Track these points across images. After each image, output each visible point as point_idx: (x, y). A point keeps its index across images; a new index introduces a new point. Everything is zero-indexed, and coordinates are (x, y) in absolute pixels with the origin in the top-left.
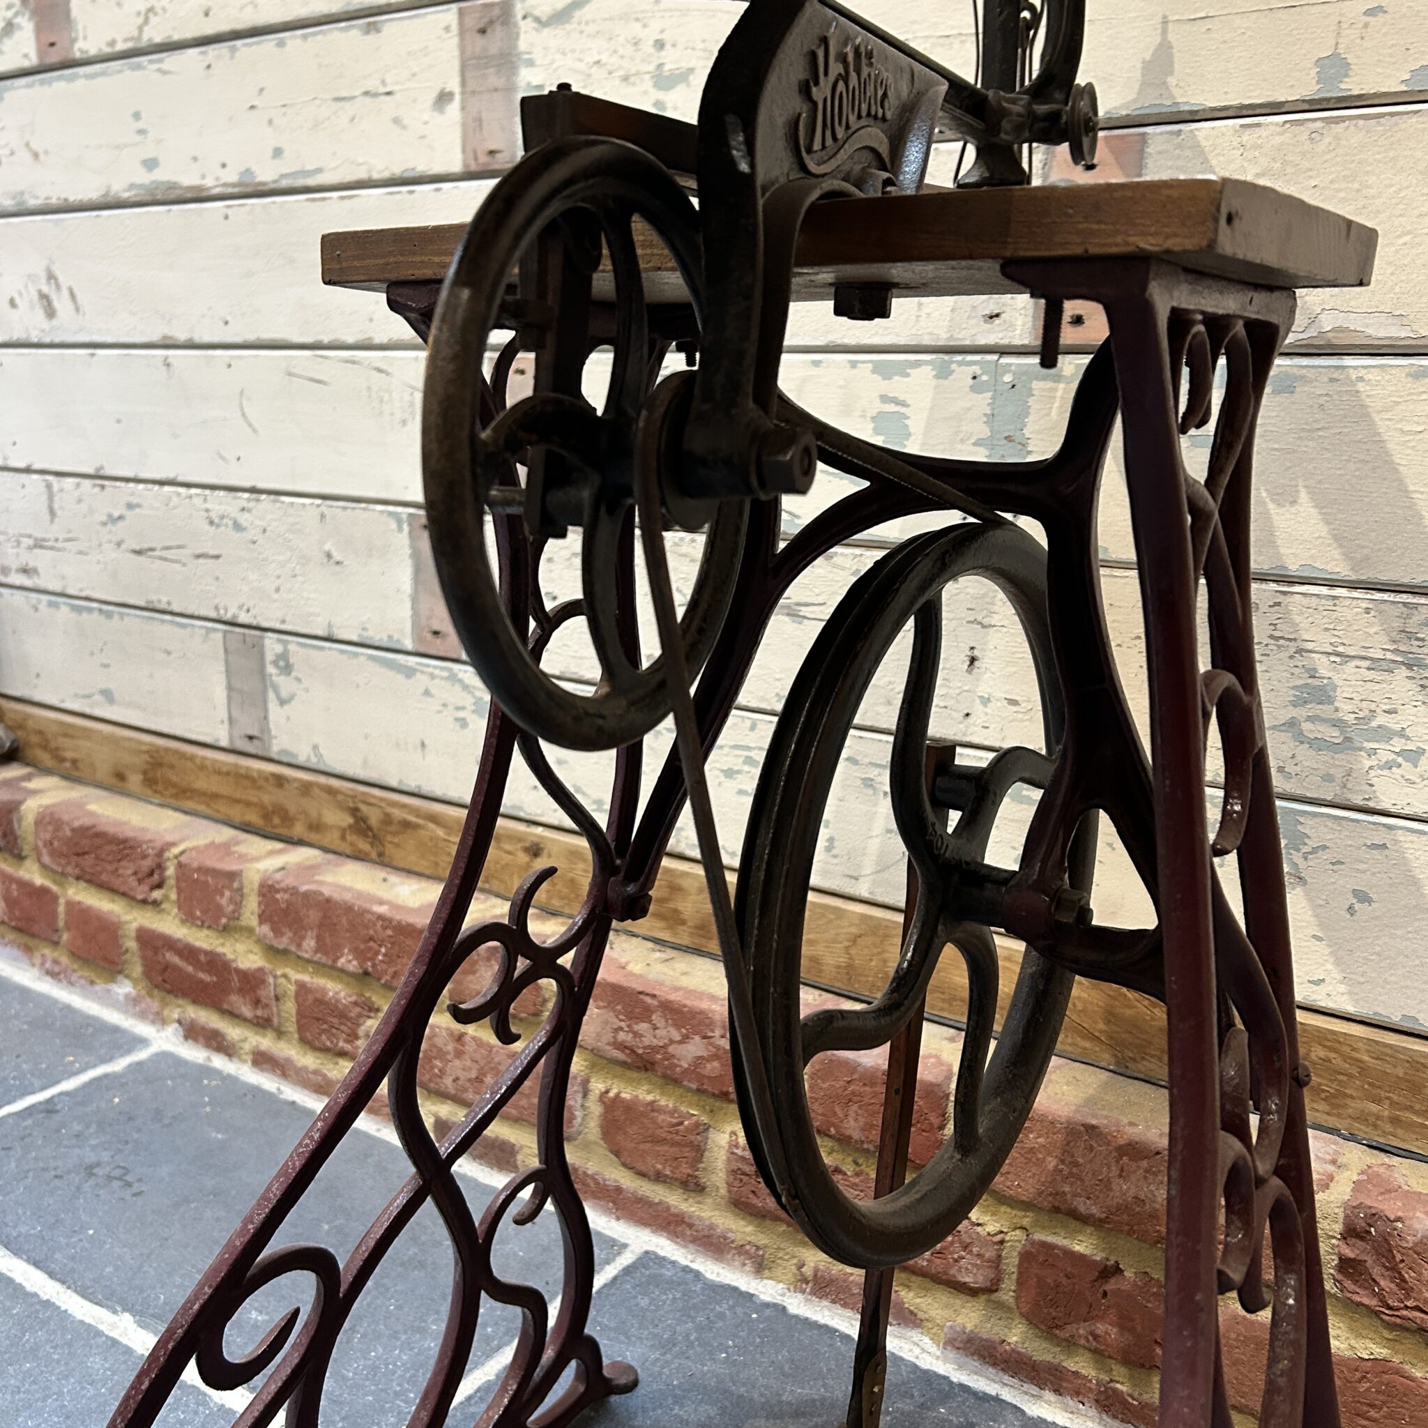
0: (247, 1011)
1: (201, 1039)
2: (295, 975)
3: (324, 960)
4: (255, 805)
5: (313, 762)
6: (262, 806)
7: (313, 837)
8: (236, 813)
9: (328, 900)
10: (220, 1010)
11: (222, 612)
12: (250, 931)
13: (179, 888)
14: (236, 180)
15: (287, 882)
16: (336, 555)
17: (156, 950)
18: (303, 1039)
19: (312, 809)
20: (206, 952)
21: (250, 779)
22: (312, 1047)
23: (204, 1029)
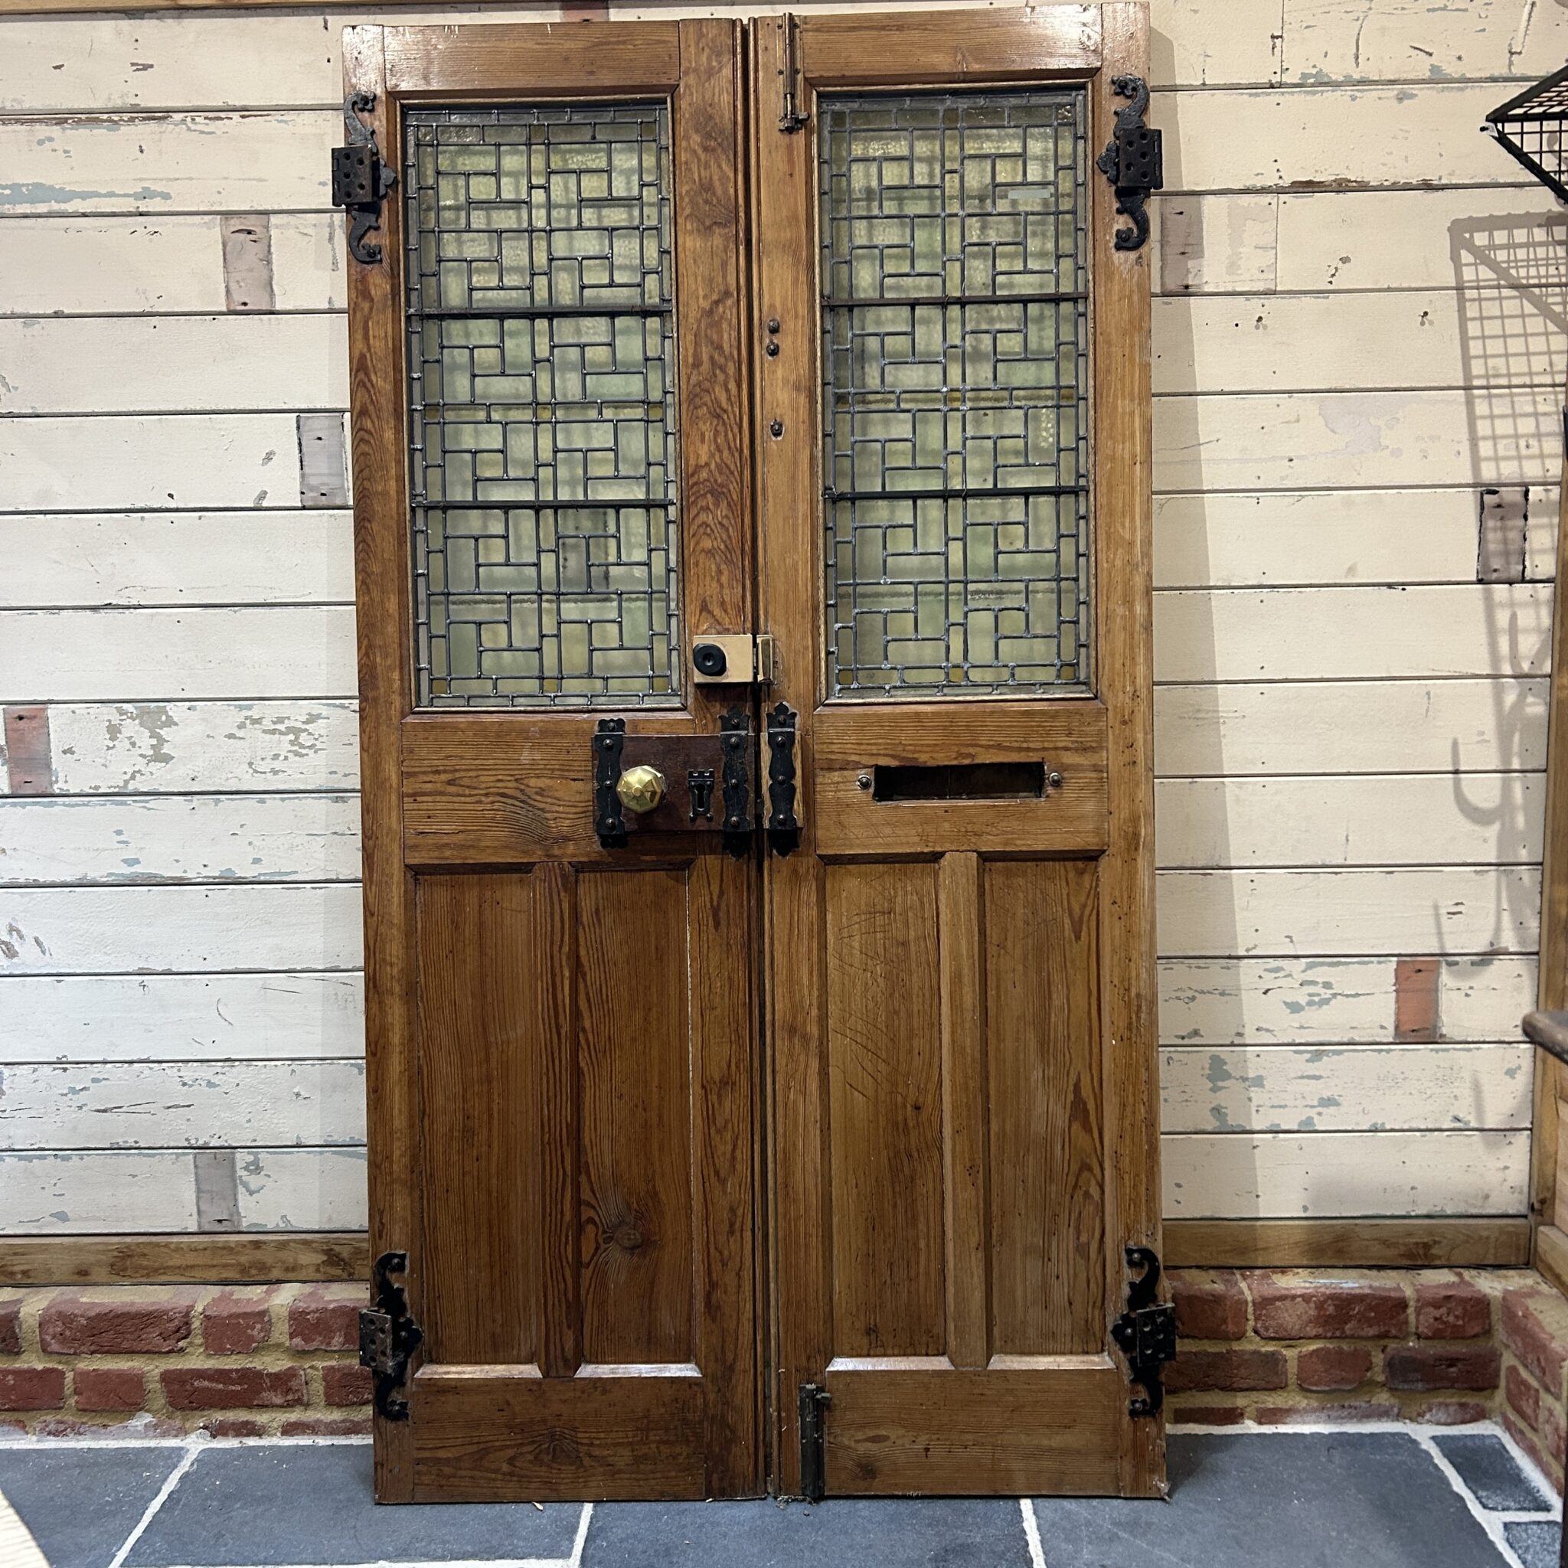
0: (278, 1400)
1: (231, 1432)
2: (320, 1364)
3: (352, 1347)
4: (232, 1265)
5: (282, 1226)
6: (239, 1264)
7: (290, 1276)
8: (213, 1275)
9: (354, 1309)
10: (250, 1406)
11: (193, 1142)
12: (278, 1346)
13: (206, 1334)
14: (217, 874)
15: (313, 1306)
16: (304, 1094)
17: (183, 1383)
18: (331, 1403)
19: (288, 1257)
20: (237, 1371)
21: (227, 1248)
22: (339, 1406)
23: (233, 1424)
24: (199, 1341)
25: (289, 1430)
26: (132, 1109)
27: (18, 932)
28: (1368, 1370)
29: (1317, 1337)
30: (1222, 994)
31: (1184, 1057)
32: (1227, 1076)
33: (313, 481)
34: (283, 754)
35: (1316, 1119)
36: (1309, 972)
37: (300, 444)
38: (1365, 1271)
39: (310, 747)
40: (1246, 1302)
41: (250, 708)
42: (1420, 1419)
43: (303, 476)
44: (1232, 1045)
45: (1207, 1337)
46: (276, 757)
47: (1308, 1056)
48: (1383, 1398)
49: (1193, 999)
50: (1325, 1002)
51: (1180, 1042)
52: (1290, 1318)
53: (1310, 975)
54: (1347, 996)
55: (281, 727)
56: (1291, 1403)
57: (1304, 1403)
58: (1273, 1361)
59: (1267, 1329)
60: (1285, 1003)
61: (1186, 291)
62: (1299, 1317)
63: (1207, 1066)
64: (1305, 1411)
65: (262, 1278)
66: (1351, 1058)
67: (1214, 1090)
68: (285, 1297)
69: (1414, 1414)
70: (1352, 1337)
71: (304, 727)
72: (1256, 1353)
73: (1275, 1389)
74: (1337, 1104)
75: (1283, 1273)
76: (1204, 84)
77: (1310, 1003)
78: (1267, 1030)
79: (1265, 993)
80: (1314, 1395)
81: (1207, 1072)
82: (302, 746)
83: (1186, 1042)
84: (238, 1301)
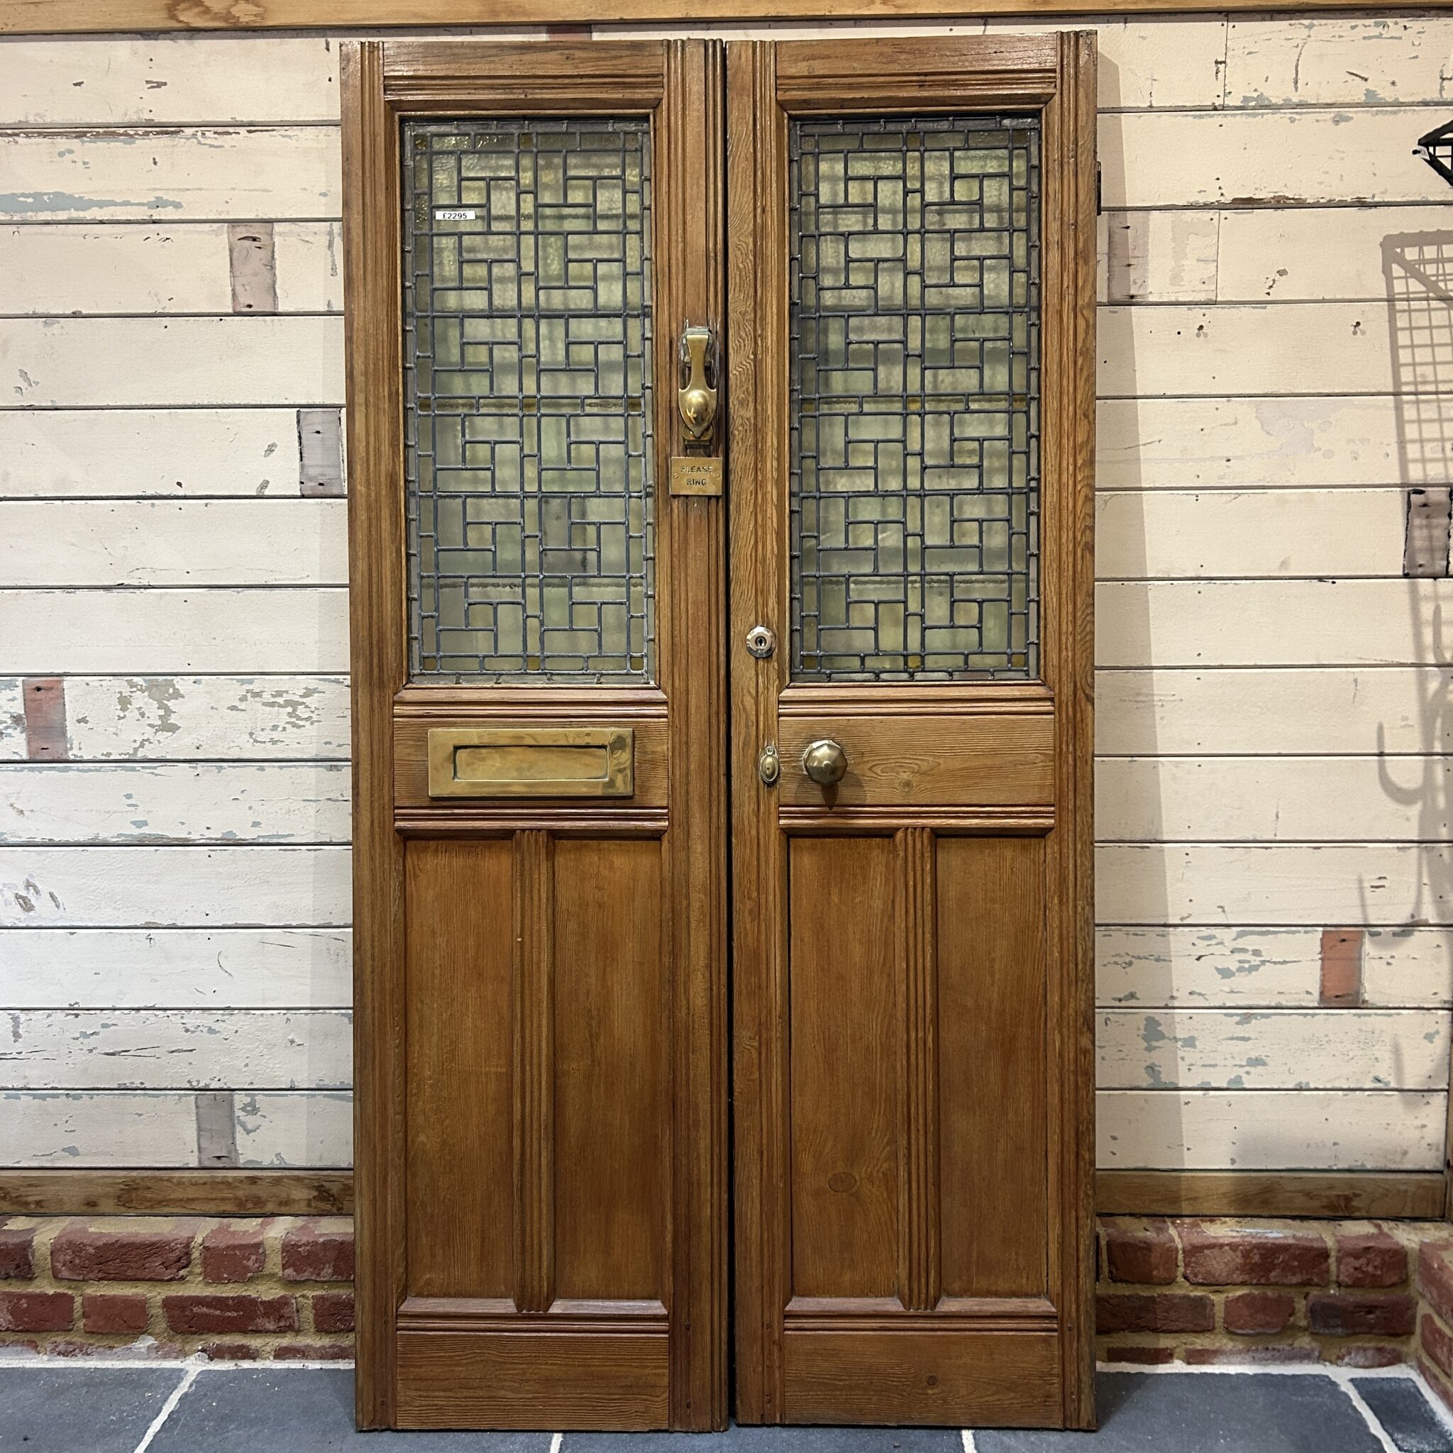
0: (271, 1326)
1: (227, 1355)
2: (310, 1294)
3: (340, 1278)
4: (230, 1199)
5: (277, 1163)
6: (236, 1198)
7: (283, 1210)
8: (212, 1207)
9: (342, 1243)
10: (245, 1332)
11: (194, 1084)
12: (272, 1276)
13: (205, 1263)
14: (219, 836)
15: (305, 1240)
16: (298, 1041)
17: (184, 1308)
18: (321, 1330)
19: (282, 1192)
20: (233, 1298)
21: (226, 1183)
22: (328, 1332)
23: (229, 1347)
24: (198, 1270)
25: (281, 1354)
26: (139, 1053)
27: (35, 887)
28: (1291, 1315)
29: (1243, 1284)
30: (1157, 960)
31: (1122, 1019)
32: (1161, 1036)
33: (312, 472)
34: (282, 725)
35: (1245, 1078)
36: (1239, 940)
37: (300, 437)
38: (1290, 1221)
39: (307, 719)
40: (1177, 1249)
41: (251, 682)
42: (1339, 1362)
43: (302, 467)
44: (1167, 1007)
45: (1139, 1282)
46: (275, 728)
47: (1238, 1019)
48: (1305, 1342)
49: (1130, 964)
50: (1256, 968)
51: (1117, 1004)
52: (1218, 1265)
53: (1240, 943)
54: (1275, 963)
55: (280, 700)
56: (1217, 1345)
57: (1230, 1345)
58: (1201, 1306)
59: (1196, 1276)
60: (1217, 969)
61: (1131, 301)
62: (1226, 1264)
63: (1142, 1027)
64: (1232, 1353)
65: (257, 1211)
66: (1278, 1022)
67: (1149, 1049)
68: (278, 1230)
69: (1333, 1358)
70: (1277, 1284)
71: (301, 700)
72: (1186, 1297)
73: (1202, 1332)
74: (1264, 1064)
75: (1211, 1221)
76: (1151, 106)
77: (1240, 970)
78: (1200, 994)
79: (1198, 959)
80: (1240, 1338)
81: (1142, 1032)
82: (299, 718)
83: (1123, 1004)
84: (234, 1233)
